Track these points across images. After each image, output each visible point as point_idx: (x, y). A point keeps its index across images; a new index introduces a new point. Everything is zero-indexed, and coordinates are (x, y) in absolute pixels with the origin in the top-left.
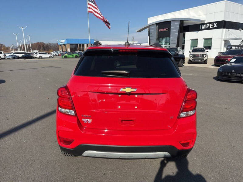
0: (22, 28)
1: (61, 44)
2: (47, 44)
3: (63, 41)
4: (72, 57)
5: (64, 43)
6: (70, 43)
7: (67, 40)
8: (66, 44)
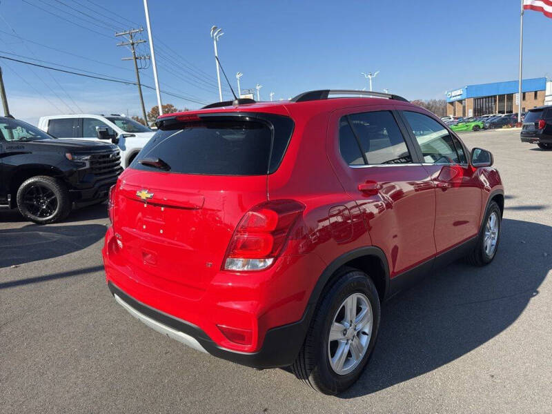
0: (369, 76)
1: (452, 99)
2: (429, 104)
3: (459, 92)
4: (466, 130)
5: (459, 98)
6: (475, 96)
7: (469, 89)
8: (465, 100)
